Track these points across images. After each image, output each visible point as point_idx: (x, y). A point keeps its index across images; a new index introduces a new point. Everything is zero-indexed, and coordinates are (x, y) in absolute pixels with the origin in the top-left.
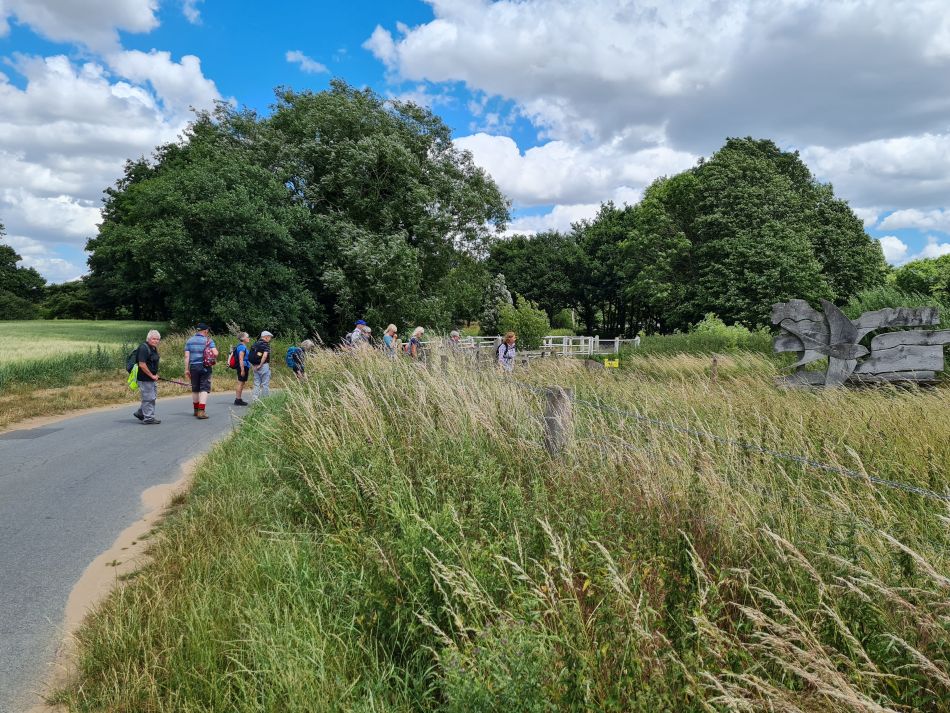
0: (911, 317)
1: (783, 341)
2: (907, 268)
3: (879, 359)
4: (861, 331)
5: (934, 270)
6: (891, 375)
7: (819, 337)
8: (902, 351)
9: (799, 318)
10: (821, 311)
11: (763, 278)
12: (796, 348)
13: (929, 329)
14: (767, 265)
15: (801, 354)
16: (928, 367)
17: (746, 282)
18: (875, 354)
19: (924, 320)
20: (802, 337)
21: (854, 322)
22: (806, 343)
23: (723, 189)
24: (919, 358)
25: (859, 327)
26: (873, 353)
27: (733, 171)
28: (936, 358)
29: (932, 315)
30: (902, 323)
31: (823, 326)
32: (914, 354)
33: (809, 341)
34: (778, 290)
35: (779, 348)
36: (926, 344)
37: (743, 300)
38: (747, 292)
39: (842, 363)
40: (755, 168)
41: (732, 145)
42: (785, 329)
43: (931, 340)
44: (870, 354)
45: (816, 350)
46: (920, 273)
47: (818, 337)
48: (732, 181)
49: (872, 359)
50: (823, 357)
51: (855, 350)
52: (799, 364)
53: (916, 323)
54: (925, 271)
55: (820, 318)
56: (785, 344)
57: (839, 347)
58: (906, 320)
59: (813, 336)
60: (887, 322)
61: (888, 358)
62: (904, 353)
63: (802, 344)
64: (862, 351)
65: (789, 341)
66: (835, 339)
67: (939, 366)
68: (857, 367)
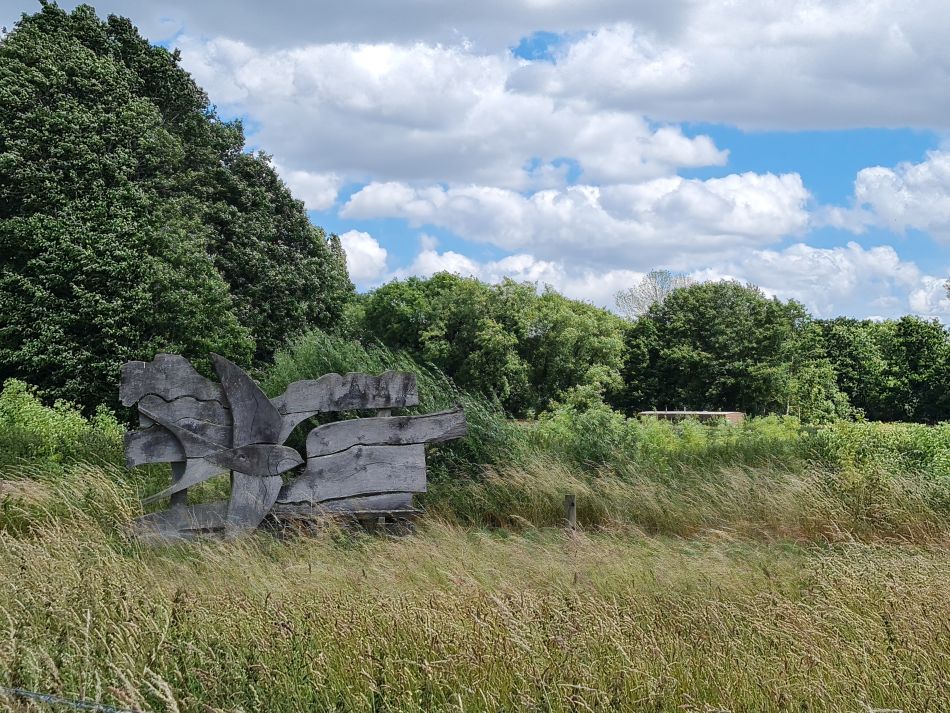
0: (372, 392)
1: (144, 440)
2: (382, 293)
3: (321, 473)
4: (288, 419)
5: (423, 301)
6: (342, 503)
7: (214, 433)
8: (358, 456)
9: (174, 393)
10: (217, 380)
11: (117, 303)
12: (168, 455)
13: (402, 415)
14: (121, 276)
15: (179, 467)
16: (403, 486)
17: (75, 311)
18: (315, 464)
19: (394, 396)
20: (180, 433)
21: (274, 401)
22: (187, 445)
23: (24, 110)
24: (387, 470)
25: (283, 411)
26: (311, 462)
27: (47, 73)
28: (414, 467)
29: (405, 388)
30: (356, 403)
31: (220, 410)
32: (381, 463)
33: (194, 441)
34: (148, 332)
35: (137, 456)
36: (398, 443)
37: (75, 350)
38: (82, 331)
39: (255, 483)
40: (92, 72)
41: (50, 17)
42: (146, 417)
43: (405, 435)
44: (304, 465)
45: (207, 458)
46: (403, 305)
47: (210, 432)
48: (43, 91)
49: (308, 473)
50: (222, 474)
51: (278, 456)
52: (175, 488)
53: (381, 402)
54: (410, 302)
55: (214, 393)
56: (148, 448)
57: (250, 452)
58: (364, 397)
59: (202, 429)
60: (331, 401)
61: (337, 471)
62: (361, 462)
63: (181, 448)
64: (290, 459)
65: (157, 442)
66: (243, 435)
67: (420, 483)
68: (284, 491)
